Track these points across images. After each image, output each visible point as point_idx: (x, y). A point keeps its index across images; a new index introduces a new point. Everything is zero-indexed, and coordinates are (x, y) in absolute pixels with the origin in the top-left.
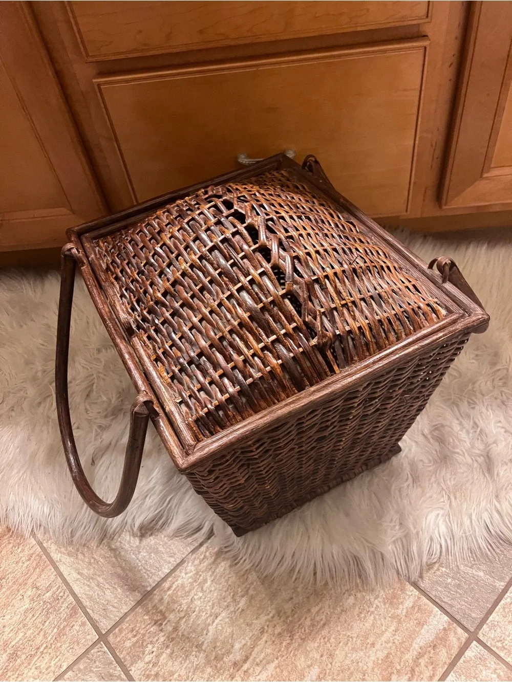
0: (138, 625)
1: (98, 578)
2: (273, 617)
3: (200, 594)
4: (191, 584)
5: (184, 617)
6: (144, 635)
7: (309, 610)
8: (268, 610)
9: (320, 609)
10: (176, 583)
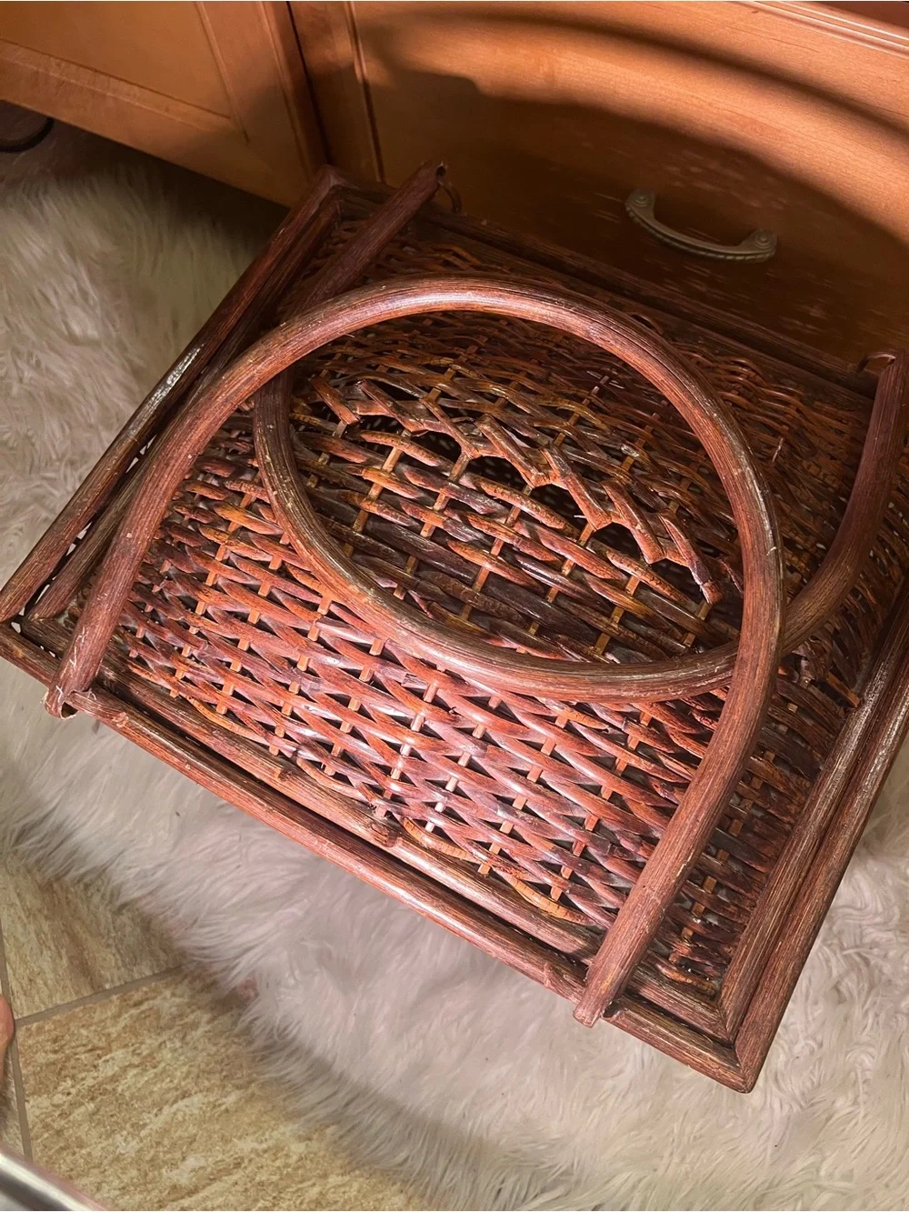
0: (67, 1037)
1: (43, 921)
2: (265, 1151)
3: (178, 1044)
4: (174, 1018)
5: (138, 1066)
6: (68, 1058)
7: (325, 1176)
8: (263, 1134)
9: (343, 1185)
10: (151, 1002)
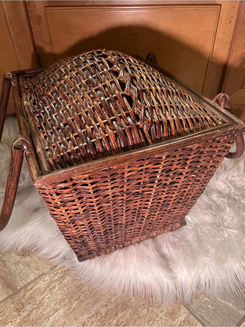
0: (6, 309)
2: (92, 316)
3: (49, 295)
4: (46, 288)
5: (36, 308)
6: (7, 316)
7: (116, 315)
8: (90, 311)
9: (124, 315)
10: (36, 287)
